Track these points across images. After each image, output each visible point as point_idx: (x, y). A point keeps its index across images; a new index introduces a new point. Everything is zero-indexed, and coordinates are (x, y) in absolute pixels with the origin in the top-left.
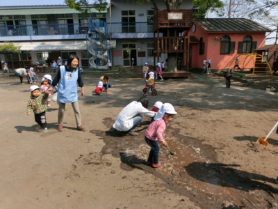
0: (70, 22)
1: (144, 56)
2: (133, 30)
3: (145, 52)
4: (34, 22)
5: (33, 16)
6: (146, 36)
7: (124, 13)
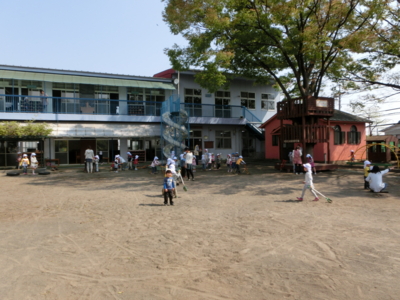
0: (114, 97)
1: (212, 147)
2: (198, 114)
3: (212, 142)
4: (56, 94)
5: (55, 84)
6: (220, 123)
7: (188, 91)
